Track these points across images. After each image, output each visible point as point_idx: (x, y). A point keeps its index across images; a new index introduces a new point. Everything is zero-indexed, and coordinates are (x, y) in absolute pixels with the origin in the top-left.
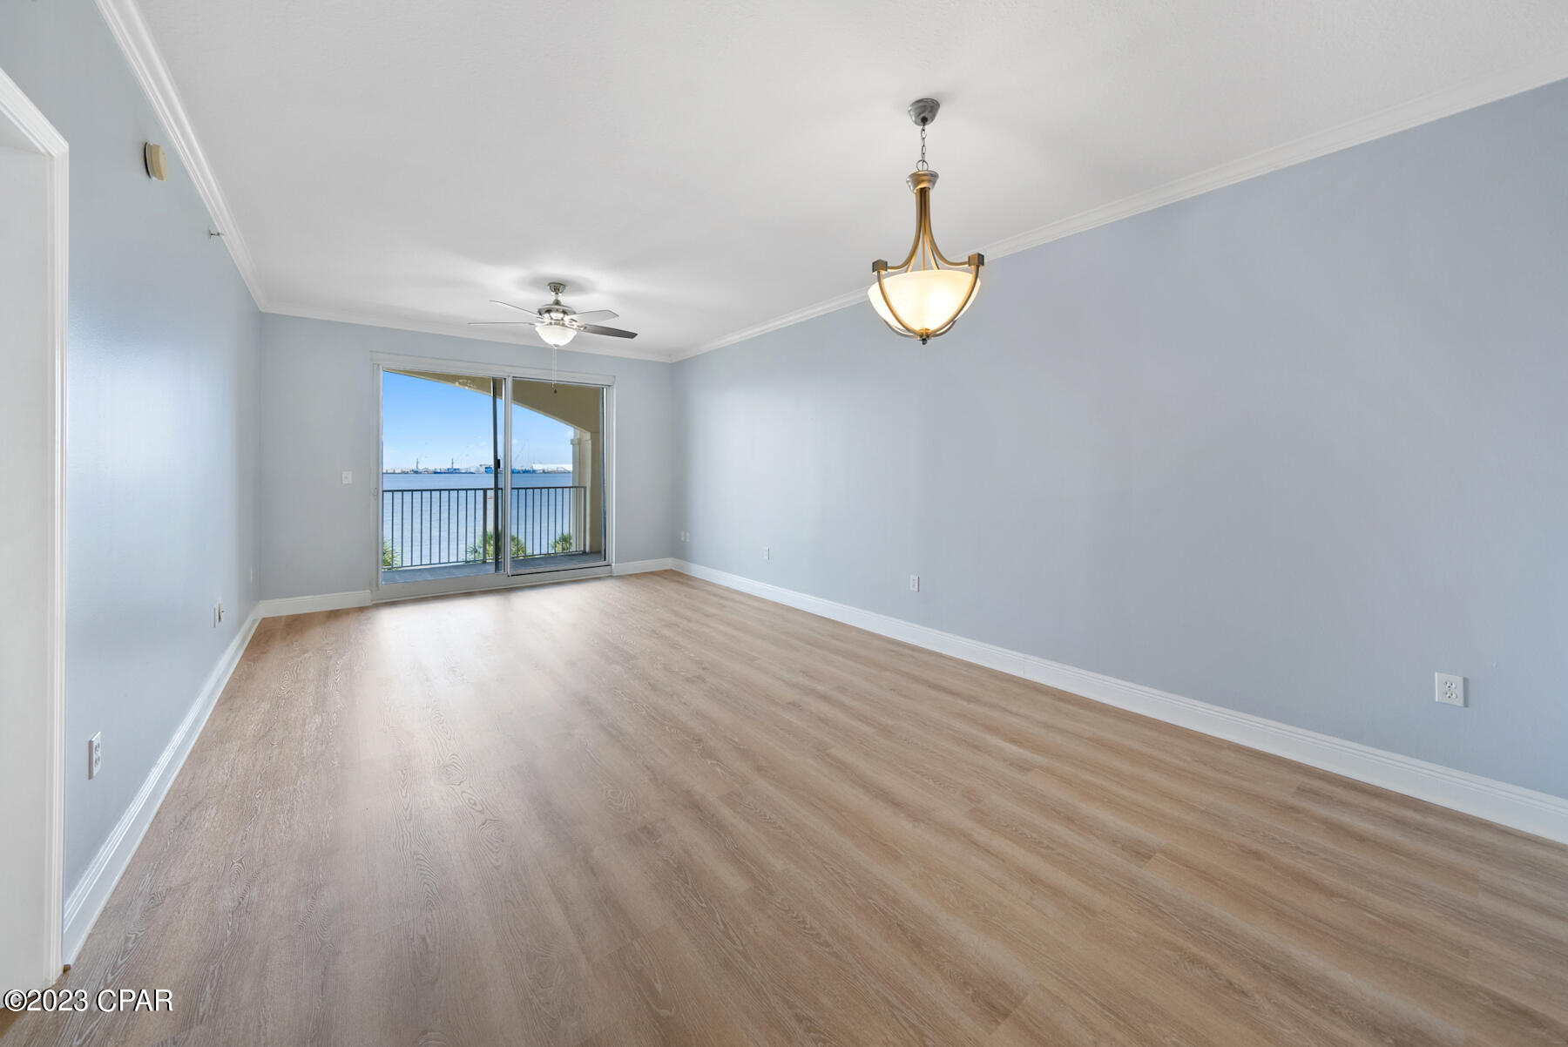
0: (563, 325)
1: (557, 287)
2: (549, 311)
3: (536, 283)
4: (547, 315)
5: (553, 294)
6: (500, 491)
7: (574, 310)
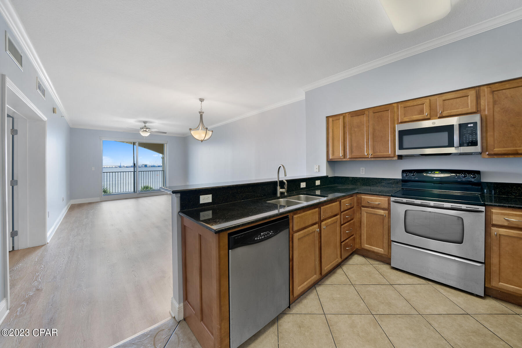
0: (147, 131)
1: (145, 122)
2: (143, 128)
3: (140, 121)
4: (142, 129)
5: (144, 124)
6: (135, 172)
7: (150, 128)
